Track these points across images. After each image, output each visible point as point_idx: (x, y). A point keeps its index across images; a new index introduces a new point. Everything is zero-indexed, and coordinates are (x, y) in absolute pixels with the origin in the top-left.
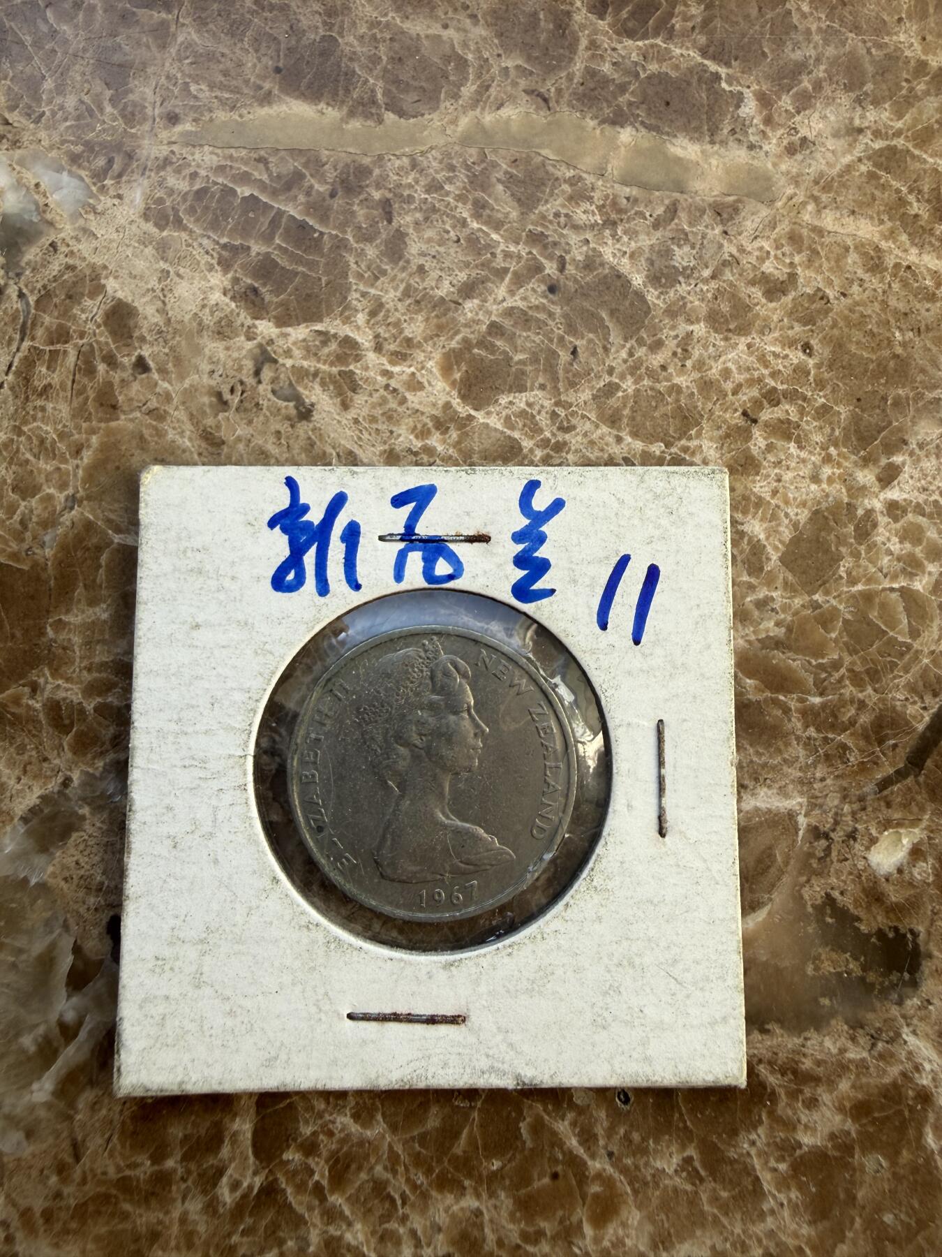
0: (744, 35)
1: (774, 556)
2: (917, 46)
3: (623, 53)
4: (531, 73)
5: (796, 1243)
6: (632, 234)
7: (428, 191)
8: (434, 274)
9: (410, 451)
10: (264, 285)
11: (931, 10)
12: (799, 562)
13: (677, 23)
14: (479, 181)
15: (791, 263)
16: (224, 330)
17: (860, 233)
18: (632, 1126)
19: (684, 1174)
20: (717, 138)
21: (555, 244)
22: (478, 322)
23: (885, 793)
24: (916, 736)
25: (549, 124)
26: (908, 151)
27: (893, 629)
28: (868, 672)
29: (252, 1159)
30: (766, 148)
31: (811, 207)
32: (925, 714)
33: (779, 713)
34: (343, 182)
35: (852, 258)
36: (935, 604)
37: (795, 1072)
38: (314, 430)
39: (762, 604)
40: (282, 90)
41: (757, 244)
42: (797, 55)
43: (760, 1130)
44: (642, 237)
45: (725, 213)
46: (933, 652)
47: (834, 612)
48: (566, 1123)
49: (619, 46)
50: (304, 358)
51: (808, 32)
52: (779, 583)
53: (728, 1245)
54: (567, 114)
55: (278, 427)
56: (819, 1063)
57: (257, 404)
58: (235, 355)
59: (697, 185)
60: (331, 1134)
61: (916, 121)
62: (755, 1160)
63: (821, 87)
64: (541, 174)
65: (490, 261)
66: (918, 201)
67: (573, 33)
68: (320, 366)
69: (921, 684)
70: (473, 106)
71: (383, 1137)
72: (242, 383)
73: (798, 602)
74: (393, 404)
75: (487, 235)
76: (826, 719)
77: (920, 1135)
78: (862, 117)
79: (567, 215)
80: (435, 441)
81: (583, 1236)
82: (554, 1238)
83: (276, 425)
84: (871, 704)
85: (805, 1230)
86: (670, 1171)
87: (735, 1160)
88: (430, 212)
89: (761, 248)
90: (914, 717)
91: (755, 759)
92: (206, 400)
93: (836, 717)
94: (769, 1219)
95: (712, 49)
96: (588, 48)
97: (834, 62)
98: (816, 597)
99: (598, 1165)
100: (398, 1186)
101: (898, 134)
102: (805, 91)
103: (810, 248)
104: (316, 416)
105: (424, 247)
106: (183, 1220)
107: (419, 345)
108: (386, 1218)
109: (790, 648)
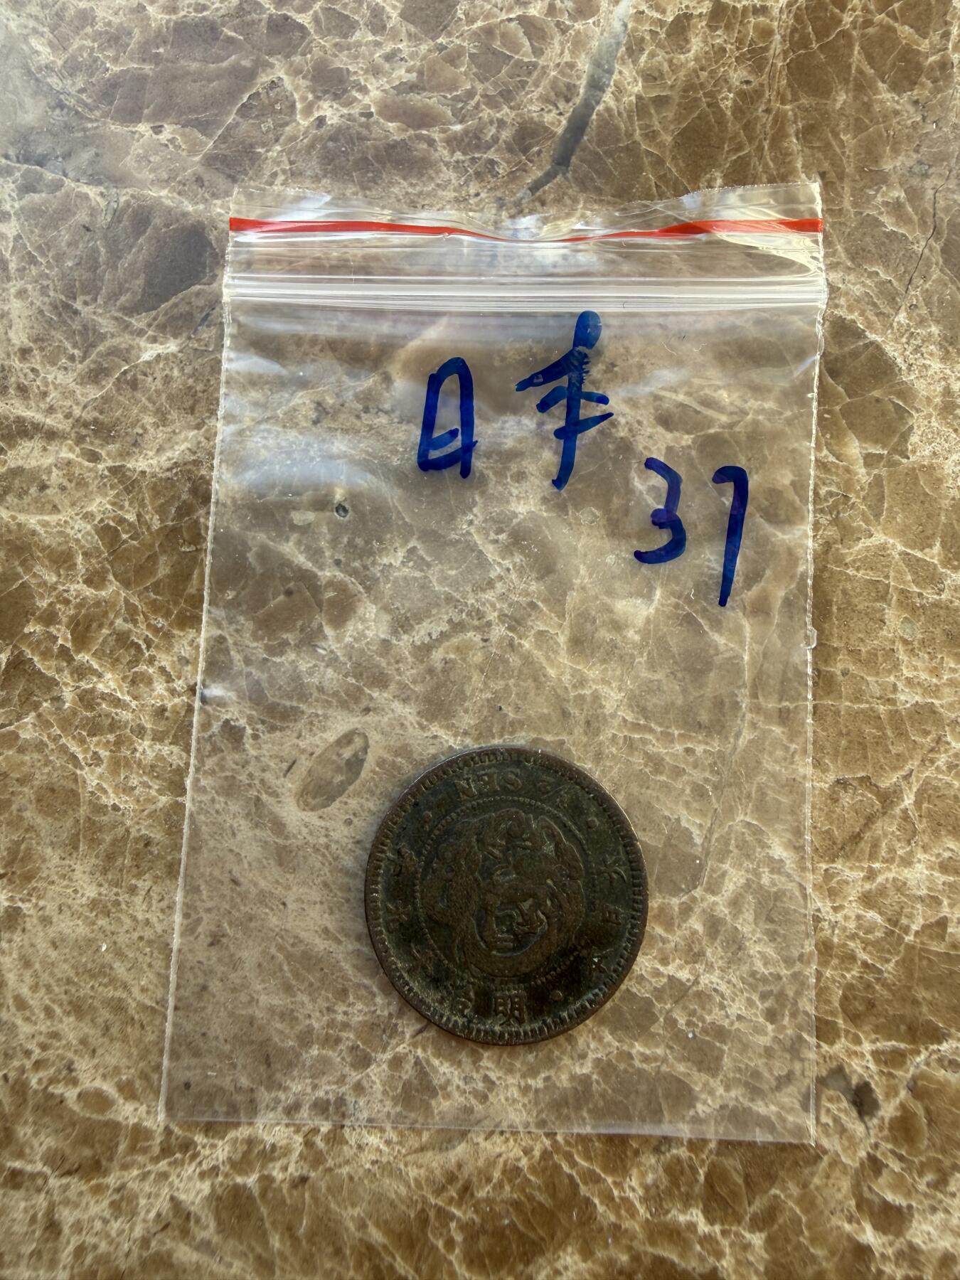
1: (394, 15)
5: (529, 599)
12: (418, 14)
18: (353, 533)
19: (411, 564)
23: (538, 194)
24: (556, 139)
27: (517, 53)
28: (501, 94)
32: (562, 118)
33: (425, 146)
36: (552, 24)
37: (500, 453)
39: (389, 57)
43: (475, 510)
46: (558, 65)
47: (460, 51)
48: (291, 544)
52: (403, 35)
53: (464, 616)
56: (520, 441)
62: (476, 537)
69: (552, 94)
71: (118, 594)
73: (424, 48)
76: (471, 142)
77: (627, 481)
81: (325, 638)
82: (298, 646)
84: (509, 121)
85: (534, 587)
86: (397, 563)
87: (458, 541)
90: (553, 124)
91: (410, 190)
93: (479, 139)
94: (499, 585)
98: (440, 40)
99: (328, 574)
100: (140, 632)
108: (135, 662)
109: (424, 89)
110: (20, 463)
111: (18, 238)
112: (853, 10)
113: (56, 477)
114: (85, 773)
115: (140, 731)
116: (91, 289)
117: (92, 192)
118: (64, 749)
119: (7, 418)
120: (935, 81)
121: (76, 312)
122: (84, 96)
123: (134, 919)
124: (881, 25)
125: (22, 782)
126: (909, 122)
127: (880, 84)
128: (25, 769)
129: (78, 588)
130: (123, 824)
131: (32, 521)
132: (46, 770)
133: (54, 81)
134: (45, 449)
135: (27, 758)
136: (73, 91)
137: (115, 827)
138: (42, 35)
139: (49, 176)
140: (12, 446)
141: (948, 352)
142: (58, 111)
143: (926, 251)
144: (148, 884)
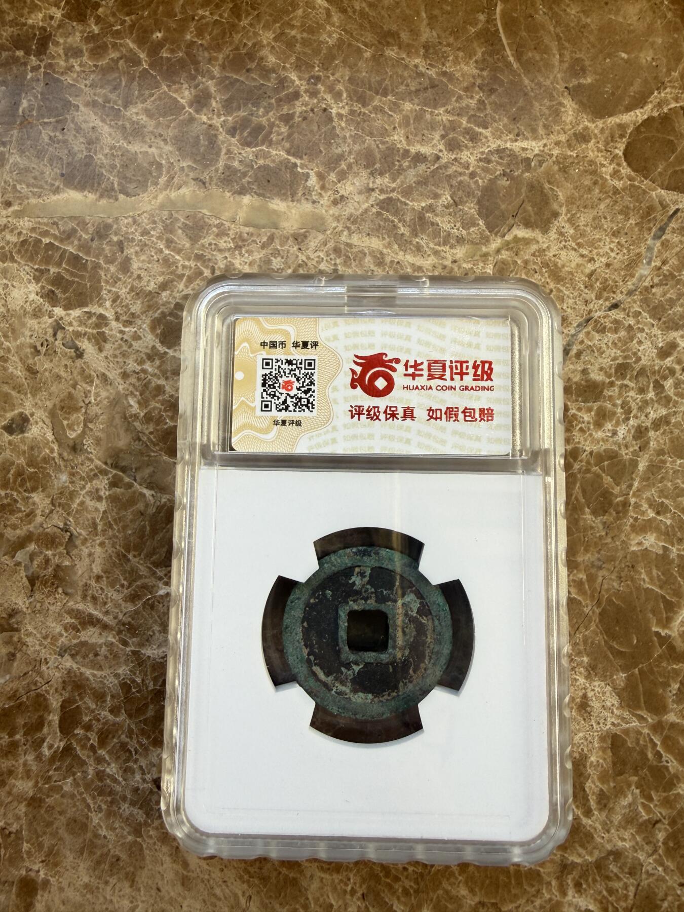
0: (310, 142)
2: (404, 142)
3: (245, 155)
4: (196, 169)
6: (250, 252)
7: (142, 235)
8: (146, 279)
9: (134, 372)
10: (58, 289)
11: (412, 122)
13: (274, 137)
14: (169, 228)
15: (335, 264)
16: (37, 313)
17: (372, 246)
20: (295, 198)
21: (209, 260)
22: (169, 303)
25: (206, 196)
26: (399, 199)
29: (59, 734)
30: (322, 202)
31: (346, 233)
34: (97, 232)
35: (368, 259)
38: (84, 363)
40: (65, 185)
41: (316, 254)
42: (339, 151)
44: (255, 254)
45: (299, 238)
49: (243, 152)
50: (79, 326)
51: (345, 137)
54: (215, 190)
55: (66, 362)
57: (55, 352)
58: (43, 326)
59: (284, 224)
60: (98, 720)
61: (403, 182)
63: (351, 167)
64: (201, 223)
65: (175, 271)
66: (404, 226)
67: (219, 146)
68: (87, 330)
70: (165, 189)
71: (125, 721)
72: (47, 341)
74: (125, 348)
75: (173, 257)
78: (373, 182)
79: (215, 244)
80: (148, 366)
83: (64, 362)
88: (143, 246)
89: (319, 257)
92: (28, 350)
95: (292, 151)
96: (226, 154)
97: (359, 153)
100: (133, 745)
101: (393, 190)
102: (343, 170)
103: (345, 255)
104: (85, 356)
105: (141, 265)
106: (25, 764)
107: (138, 317)
108: (127, 760)
110: (87, 639)
111: (105, 512)
112: (581, 461)
113: (104, 651)
114: (92, 815)
115: (124, 798)
116: (138, 548)
117: (148, 493)
118: (84, 800)
119: (84, 613)
120: (618, 513)
121: (129, 560)
122: (152, 437)
123: (105, 898)
124: (594, 473)
125: (61, 813)
126: (598, 535)
127: (587, 509)
128: (63, 807)
129: (105, 714)
130: (107, 846)
131: (88, 672)
132: (74, 809)
133: (137, 424)
134: (100, 634)
135: (65, 801)
136: (147, 432)
137: (103, 846)
138: (135, 396)
139: (127, 480)
140: (84, 629)
141: (590, 673)
142: (137, 442)
143: (591, 613)
144: (115, 881)
